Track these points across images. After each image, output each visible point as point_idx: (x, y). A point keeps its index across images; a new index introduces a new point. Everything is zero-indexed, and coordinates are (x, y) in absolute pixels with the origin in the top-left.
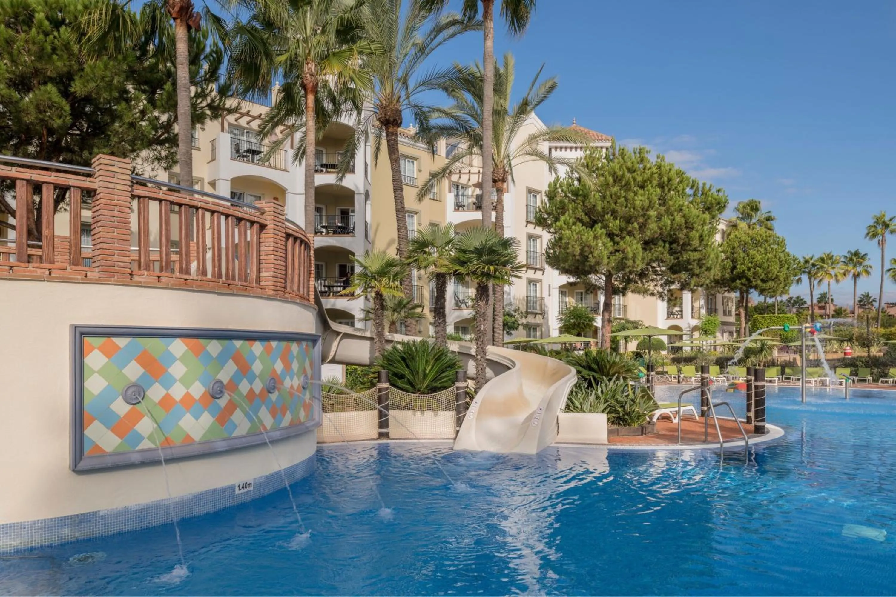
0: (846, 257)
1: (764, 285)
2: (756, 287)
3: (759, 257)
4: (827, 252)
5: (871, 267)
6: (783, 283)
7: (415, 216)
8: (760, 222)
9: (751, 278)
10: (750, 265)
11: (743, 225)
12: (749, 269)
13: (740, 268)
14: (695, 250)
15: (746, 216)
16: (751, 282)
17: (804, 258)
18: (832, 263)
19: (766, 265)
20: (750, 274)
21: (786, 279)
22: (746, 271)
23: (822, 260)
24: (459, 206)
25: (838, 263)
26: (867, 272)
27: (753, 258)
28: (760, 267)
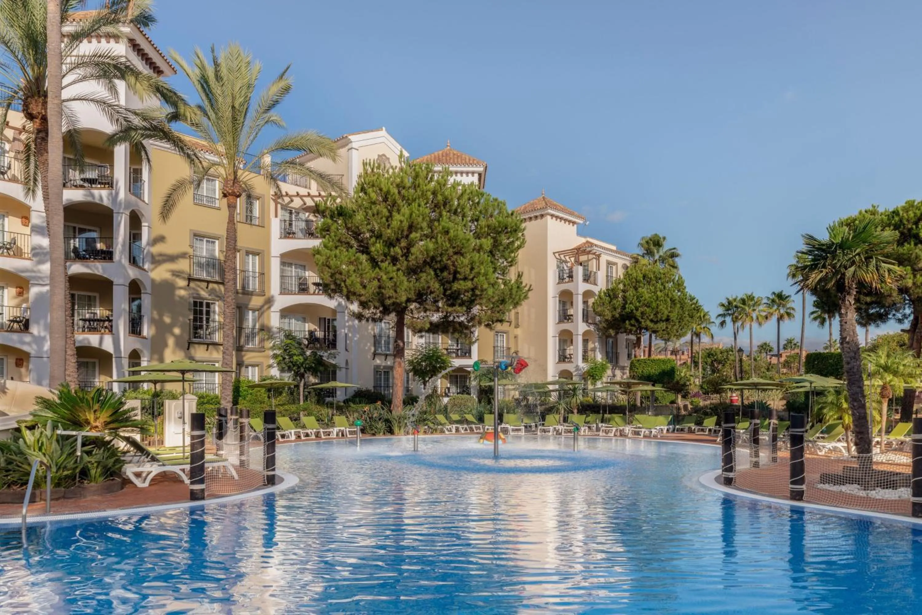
0: (768, 298)
1: (656, 326)
2: (647, 329)
3: (647, 296)
4: (749, 293)
5: (793, 309)
6: (677, 323)
7: (217, 242)
8: (663, 260)
9: (640, 319)
10: (638, 304)
11: (645, 261)
12: (637, 309)
13: (629, 307)
14: (465, 279)
15: (649, 253)
16: (640, 323)
17: (728, 299)
18: (754, 306)
19: (654, 305)
20: (638, 314)
21: (681, 319)
22: (634, 311)
23: (743, 301)
24: (288, 234)
25: (759, 305)
26: (789, 314)
27: (642, 297)
28: (648, 307)
